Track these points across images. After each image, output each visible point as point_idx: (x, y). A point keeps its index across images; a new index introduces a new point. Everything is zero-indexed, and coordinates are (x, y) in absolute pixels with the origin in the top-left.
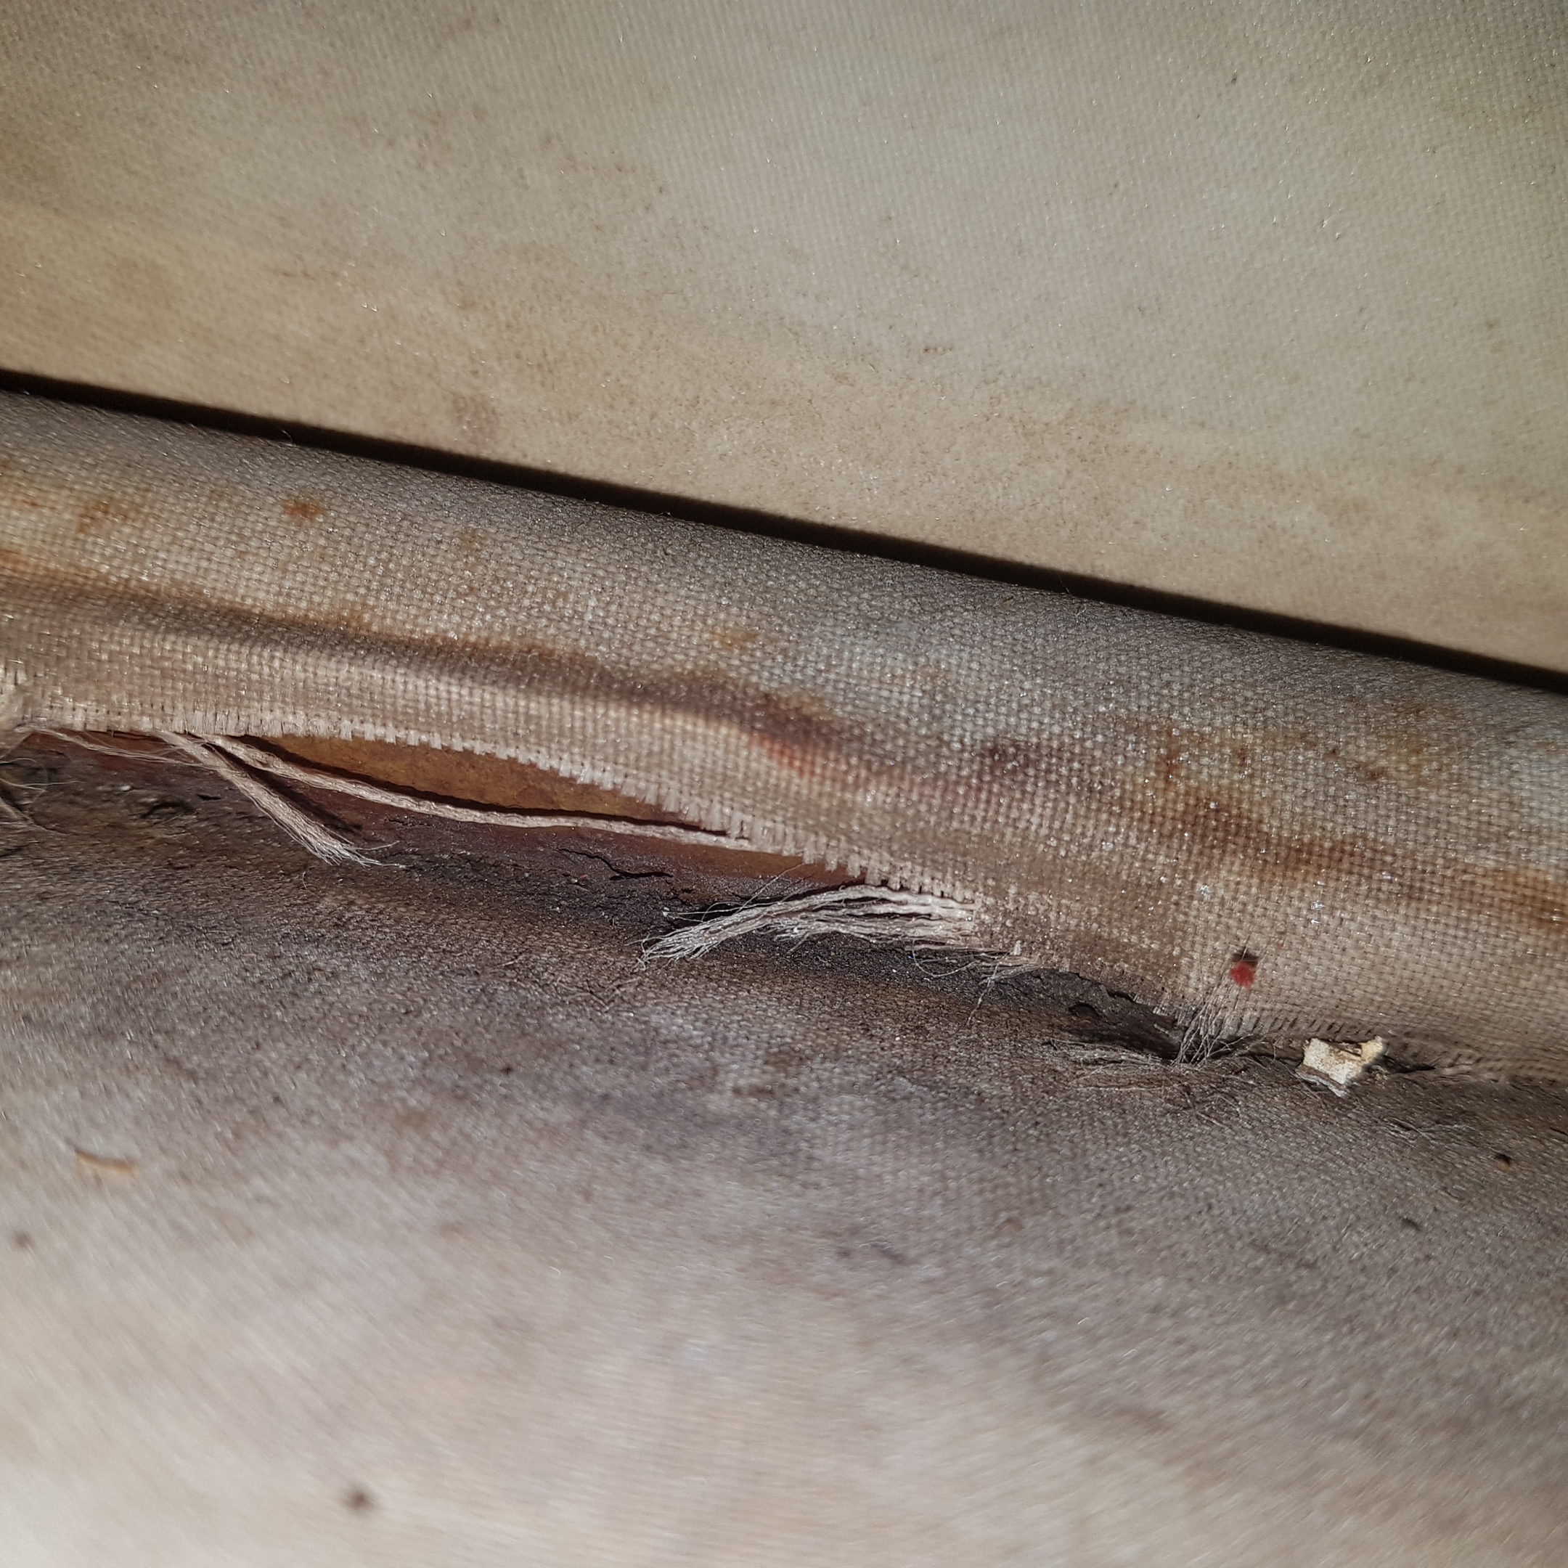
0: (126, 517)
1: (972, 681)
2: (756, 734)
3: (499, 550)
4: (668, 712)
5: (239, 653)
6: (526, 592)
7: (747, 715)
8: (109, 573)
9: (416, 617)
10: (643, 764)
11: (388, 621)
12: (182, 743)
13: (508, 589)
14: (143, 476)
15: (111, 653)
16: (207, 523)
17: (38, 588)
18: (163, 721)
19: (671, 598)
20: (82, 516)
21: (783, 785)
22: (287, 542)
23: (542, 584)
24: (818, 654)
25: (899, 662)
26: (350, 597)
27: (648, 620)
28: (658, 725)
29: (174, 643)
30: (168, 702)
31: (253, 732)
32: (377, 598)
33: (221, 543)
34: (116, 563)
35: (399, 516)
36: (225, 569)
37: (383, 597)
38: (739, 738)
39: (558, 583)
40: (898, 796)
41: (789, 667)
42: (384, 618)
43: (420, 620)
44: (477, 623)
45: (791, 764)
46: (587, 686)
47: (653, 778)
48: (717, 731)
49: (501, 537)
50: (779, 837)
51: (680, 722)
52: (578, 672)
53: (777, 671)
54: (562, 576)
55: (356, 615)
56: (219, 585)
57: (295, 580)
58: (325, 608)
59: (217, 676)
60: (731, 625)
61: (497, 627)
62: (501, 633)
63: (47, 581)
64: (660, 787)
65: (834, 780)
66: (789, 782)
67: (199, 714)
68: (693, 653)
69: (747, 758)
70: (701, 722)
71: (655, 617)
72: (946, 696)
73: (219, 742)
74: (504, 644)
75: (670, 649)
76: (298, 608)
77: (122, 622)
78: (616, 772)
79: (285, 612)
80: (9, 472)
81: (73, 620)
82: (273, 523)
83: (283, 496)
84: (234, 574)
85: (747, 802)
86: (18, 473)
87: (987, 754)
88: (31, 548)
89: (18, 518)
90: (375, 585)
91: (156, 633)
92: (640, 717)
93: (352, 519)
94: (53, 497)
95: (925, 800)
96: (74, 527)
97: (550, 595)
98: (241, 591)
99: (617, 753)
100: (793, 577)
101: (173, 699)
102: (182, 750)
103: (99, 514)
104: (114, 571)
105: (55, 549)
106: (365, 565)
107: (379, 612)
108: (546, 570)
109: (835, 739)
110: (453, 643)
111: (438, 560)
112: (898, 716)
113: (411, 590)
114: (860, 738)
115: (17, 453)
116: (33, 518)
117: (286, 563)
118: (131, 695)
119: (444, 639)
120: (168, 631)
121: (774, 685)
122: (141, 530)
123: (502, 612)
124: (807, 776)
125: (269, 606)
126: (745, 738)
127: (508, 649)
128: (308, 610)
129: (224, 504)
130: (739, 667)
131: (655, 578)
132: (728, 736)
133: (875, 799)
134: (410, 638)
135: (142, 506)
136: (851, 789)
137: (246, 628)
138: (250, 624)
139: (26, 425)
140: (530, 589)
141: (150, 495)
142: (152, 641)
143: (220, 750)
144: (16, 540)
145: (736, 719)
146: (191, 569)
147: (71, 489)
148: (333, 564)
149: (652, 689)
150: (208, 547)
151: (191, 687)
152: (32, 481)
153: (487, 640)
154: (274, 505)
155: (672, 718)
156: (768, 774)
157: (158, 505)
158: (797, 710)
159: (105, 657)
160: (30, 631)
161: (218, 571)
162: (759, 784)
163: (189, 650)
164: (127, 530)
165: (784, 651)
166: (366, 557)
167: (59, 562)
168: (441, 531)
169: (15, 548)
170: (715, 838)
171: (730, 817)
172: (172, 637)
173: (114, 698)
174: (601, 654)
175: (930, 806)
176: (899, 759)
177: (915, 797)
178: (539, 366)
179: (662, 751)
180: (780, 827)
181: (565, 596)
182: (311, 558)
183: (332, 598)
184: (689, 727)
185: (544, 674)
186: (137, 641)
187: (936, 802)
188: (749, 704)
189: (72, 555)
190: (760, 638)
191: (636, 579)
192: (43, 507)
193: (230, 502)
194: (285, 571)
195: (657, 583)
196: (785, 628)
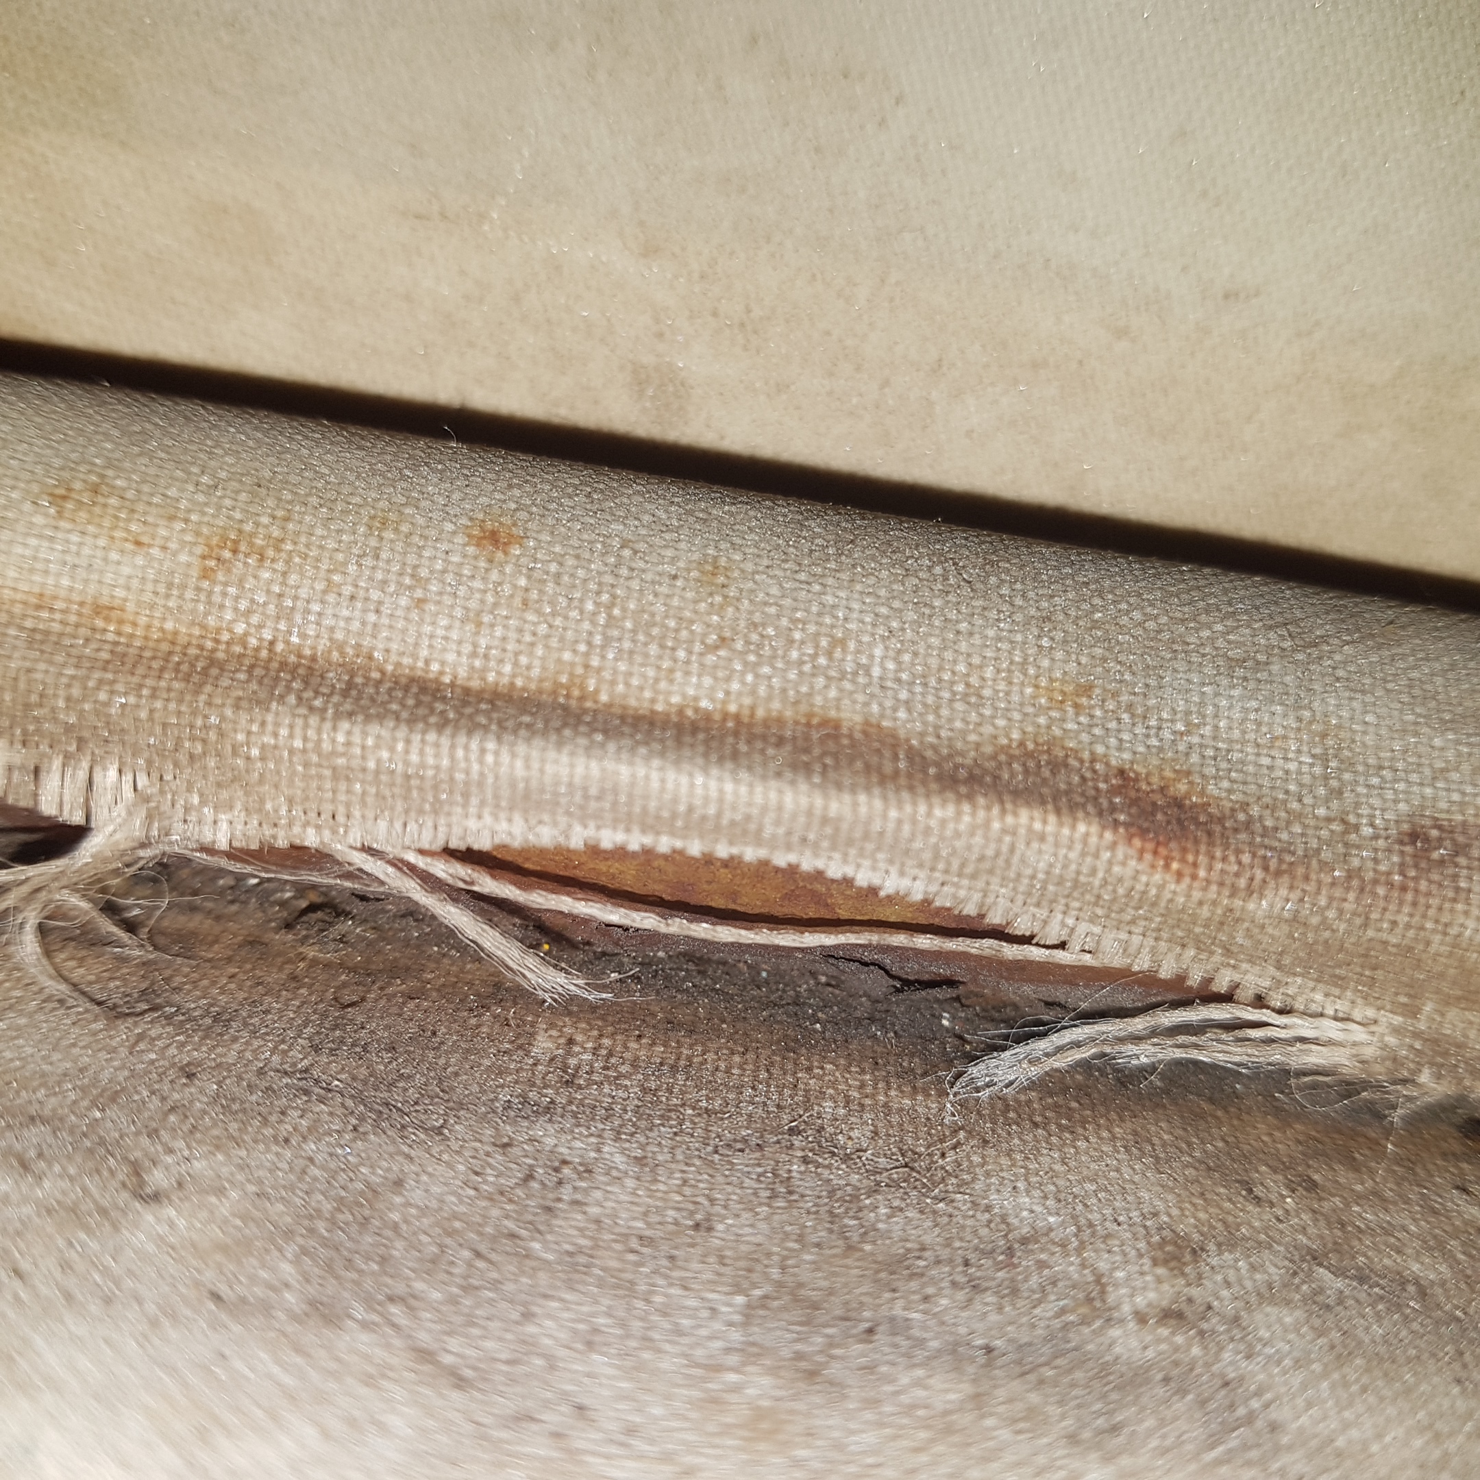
0: (262, 558)
1: (1369, 739)
2: (1121, 830)
3: (750, 585)
4: (1009, 806)
5: (437, 745)
6: (792, 641)
7: (1104, 803)
8: (246, 634)
9: (657, 680)
10: (969, 870)
11: (620, 688)
12: (361, 860)
13: (770, 638)
14: (280, 500)
15: (263, 747)
16: (368, 561)
17: (154, 658)
18: (334, 832)
19: (977, 640)
20: (204, 557)
21: (1153, 891)
22: (477, 584)
23: (812, 628)
24: (1174, 712)
25: (1280, 719)
26: (567, 656)
27: (954, 673)
28: (996, 825)
29: (349, 733)
30: (341, 810)
31: (454, 844)
32: (603, 657)
33: (392, 588)
34: (255, 619)
35: (616, 543)
36: (400, 624)
37: (611, 656)
38: (1101, 836)
39: (833, 626)
40: (1301, 900)
41: (1139, 730)
42: (613, 683)
43: (663, 685)
44: (735, 686)
45: (1167, 866)
46: (896, 773)
47: (980, 884)
48: (1073, 827)
49: (749, 567)
50: (1132, 950)
51: (1026, 818)
52: (878, 751)
53: (1126, 736)
54: (837, 618)
55: (577, 681)
56: (394, 646)
57: (492, 637)
58: (536, 672)
59: (407, 777)
60: (1058, 675)
61: (762, 691)
62: (769, 698)
63: (165, 647)
64: (985, 896)
65: (1221, 884)
66: (1161, 887)
67: (383, 825)
68: (1016, 716)
69: (1110, 863)
70: (1052, 818)
71: (961, 668)
72: (1342, 761)
73: (411, 857)
74: (774, 714)
75: (987, 712)
76: (499, 673)
77: (274, 705)
78: (930, 880)
79: (483, 679)
80: (100, 499)
81: (209, 704)
82: (455, 559)
83: (464, 521)
84: (412, 630)
85: (1099, 912)
86: (113, 501)
87: (1406, 839)
88: (139, 603)
89: (119, 563)
90: (598, 640)
91: (323, 719)
92: (973, 814)
93: (558, 549)
94: (163, 532)
95: (1335, 904)
96: (195, 573)
97: (824, 643)
98: (424, 653)
99: (936, 856)
100: (1124, 606)
101: (348, 805)
102: (360, 870)
103: (227, 554)
104: (253, 630)
105: (171, 604)
106: (582, 612)
107: (607, 675)
108: (814, 609)
109: (1217, 829)
110: (707, 716)
111: (675, 602)
112: (1287, 792)
113: (646, 644)
114: (1248, 824)
115: (110, 473)
116: (140, 561)
117: (479, 613)
118: (291, 801)
119: (697, 710)
120: (338, 716)
121: (1127, 756)
122: (284, 574)
123: (766, 670)
124: (1187, 880)
125: (462, 673)
126: (1108, 835)
127: (780, 721)
128: (514, 676)
129: (389, 535)
130: (1078, 732)
131: (953, 615)
132: (1087, 834)
133: (1272, 906)
134: (653, 712)
135: (282, 540)
136: (1243, 894)
137: (439, 706)
138: (444, 699)
139: (116, 433)
140: (797, 636)
141: (291, 526)
142: (319, 731)
143: (412, 869)
144: (120, 593)
145: (1090, 808)
146: (356, 625)
147: (186, 521)
148: (539, 612)
149: (977, 771)
150: (375, 595)
151: (373, 790)
152: (133, 511)
153: (753, 709)
154: (454, 533)
155: (1015, 814)
156: (1135, 878)
157: (303, 539)
158: (1162, 790)
159: (255, 752)
160: (151, 719)
161: (391, 627)
162: (1121, 891)
163: (370, 742)
164: (266, 575)
165: (1130, 707)
166: (581, 600)
167: (177, 620)
168: (674, 560)
169: (117, 603)
170: (1047, 952)
171: (1073, 930)
172: (345, 725)
173: (269, 806)
174: (903, 722)
175: (1341, 911)
176: (1300, 852)
177: (1323, 902)
178: (742, 325)
179: (998, 854)
180: (1136, 939)
181: (843, 642)
182: (509, 606)
183: (543, 659)
184: (1037, 826)
185: (835, 756)
186: (298, 731)
187: (1348, 906)
188: (1102, 786)
189: (194, 611)
190: (1097, 691)
191: (930, 616)
192: (150, 546)
193: (396, 530)
194: (479, 624)
195: (958, 622)
196: (1127, 677)
